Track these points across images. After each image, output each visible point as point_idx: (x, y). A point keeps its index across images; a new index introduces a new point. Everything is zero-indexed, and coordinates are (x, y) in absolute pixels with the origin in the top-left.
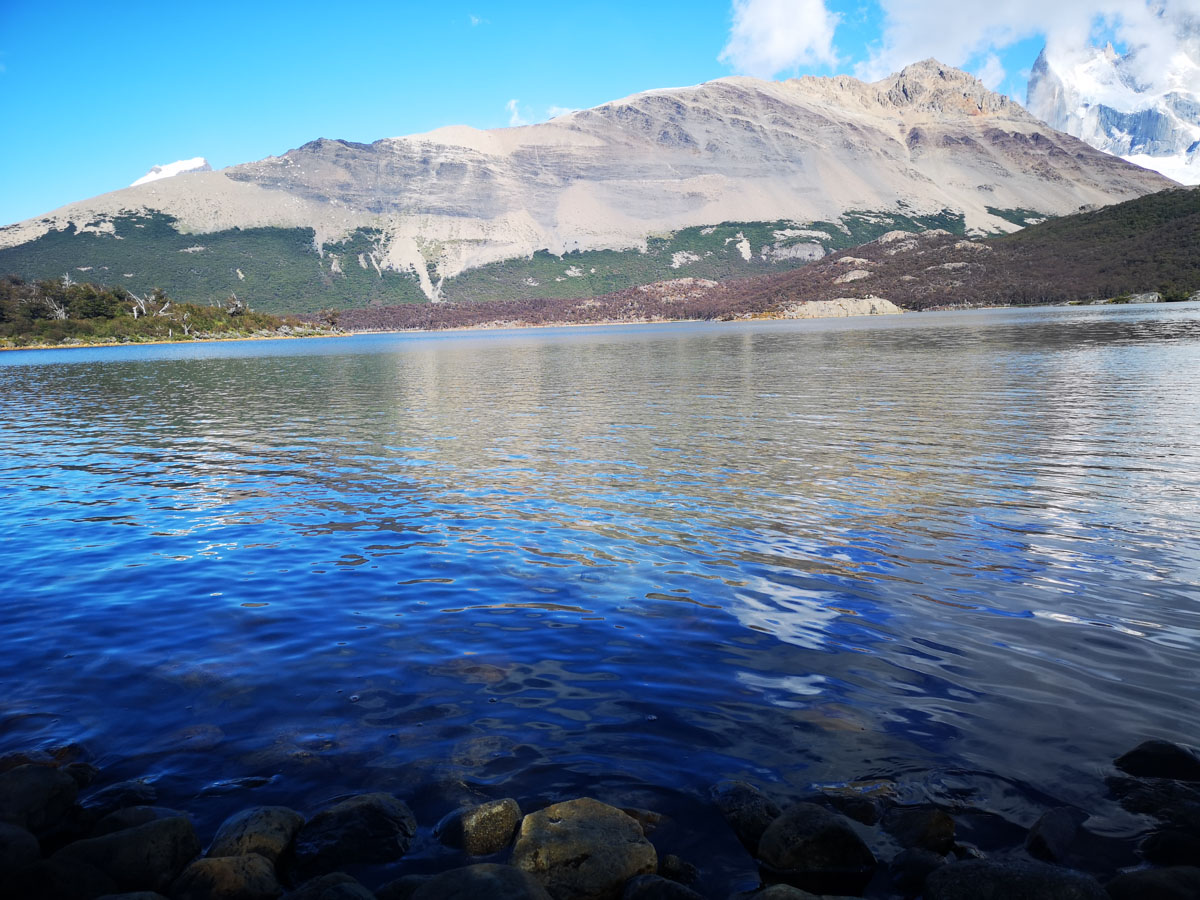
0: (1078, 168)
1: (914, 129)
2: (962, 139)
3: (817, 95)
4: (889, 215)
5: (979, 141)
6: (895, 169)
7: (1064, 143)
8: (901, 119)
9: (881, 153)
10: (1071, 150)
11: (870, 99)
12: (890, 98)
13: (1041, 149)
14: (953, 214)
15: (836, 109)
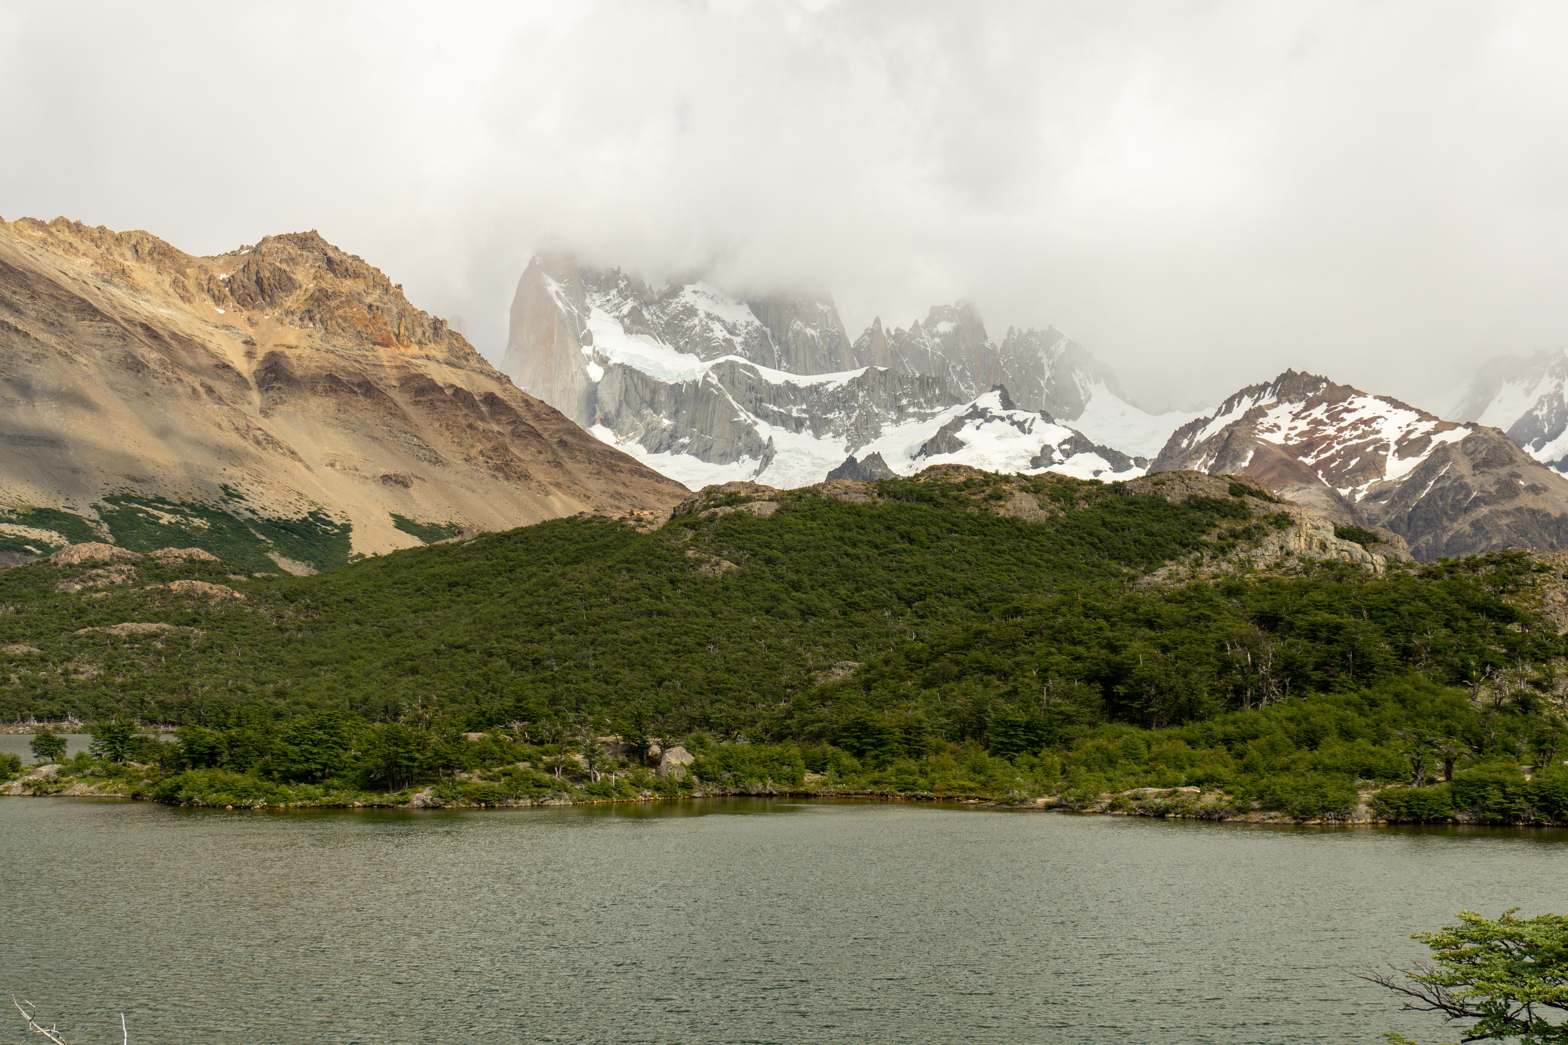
0: (558, 465)
1: (272, 354)
2: (359, 385)
3: (83, 260)
4: (201, 511)
5: (392, 394)
6: (225, 424)
7: (537, 417)
8: (251, 332)
9: (201, 390)
10: (546, 429)
11: (191, 284)
12: (232, 291)
13: (498, 422)
14: (331, 523)
15: (120, 293)
